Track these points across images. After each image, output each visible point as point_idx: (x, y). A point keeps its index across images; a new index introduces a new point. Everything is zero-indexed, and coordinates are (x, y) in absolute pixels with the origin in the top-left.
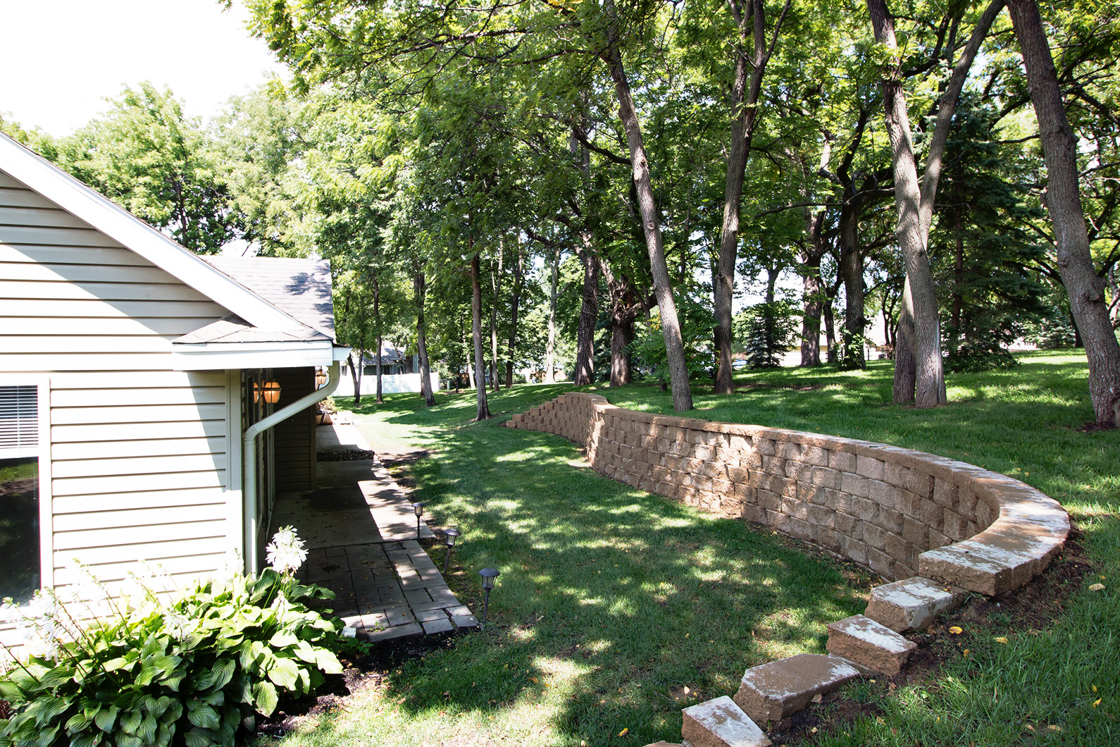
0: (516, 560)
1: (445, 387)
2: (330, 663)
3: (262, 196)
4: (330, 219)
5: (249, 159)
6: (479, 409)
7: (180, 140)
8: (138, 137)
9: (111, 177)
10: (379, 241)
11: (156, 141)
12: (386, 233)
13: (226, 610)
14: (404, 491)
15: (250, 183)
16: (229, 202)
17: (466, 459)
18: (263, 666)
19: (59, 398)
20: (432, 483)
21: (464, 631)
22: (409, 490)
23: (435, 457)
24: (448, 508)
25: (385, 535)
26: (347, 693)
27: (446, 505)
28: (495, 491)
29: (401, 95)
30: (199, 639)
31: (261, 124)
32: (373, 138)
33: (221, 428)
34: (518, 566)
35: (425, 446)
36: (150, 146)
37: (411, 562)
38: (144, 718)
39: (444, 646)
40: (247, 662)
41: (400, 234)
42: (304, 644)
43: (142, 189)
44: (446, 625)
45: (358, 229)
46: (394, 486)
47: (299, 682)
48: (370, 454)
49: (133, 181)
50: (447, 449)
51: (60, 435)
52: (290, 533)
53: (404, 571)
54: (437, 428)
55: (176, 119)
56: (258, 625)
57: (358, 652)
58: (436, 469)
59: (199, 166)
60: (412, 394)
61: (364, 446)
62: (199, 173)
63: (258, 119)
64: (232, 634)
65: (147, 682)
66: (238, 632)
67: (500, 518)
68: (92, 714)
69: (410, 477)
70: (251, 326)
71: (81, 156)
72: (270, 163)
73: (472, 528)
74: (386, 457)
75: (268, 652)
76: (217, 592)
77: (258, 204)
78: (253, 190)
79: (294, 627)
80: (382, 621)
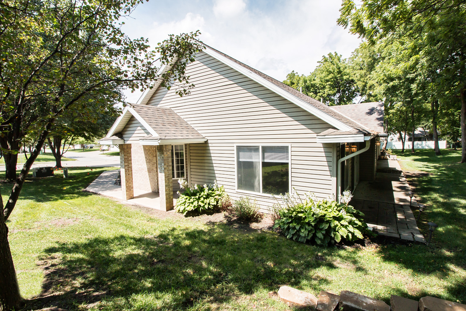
0: (456, 225)
1: (450, 147)
2: (359, 235)
3: (365, 81)
4: (389, 85)
5: (361, 69)
6: (463, 158)
7: (339, 68)
8: (327, 71)
9: (320, 84)
10: (410, 90)
11: (332, 71)
12: (414, 86)
13: (330, 210)
14: (411, 187)
15: (361, 77)
16: (355, 85)
17: (447, 179)
18: (337, 228)
19: (293, 149)
20: (425, 187)
21: (418, 243)
22: (413, 188)
23: (431, 176)
24: (429, 197)
25: (396, 201)
26: (365, 246)
27: (429, 196)
28: (458, 195)
29: (420, 30)
30: (320, 215)
31: (366, 55)
32: (406, 51)
33: (331, 159)
34: (457, 227)
35: (428, 171)
36: (330, 72)
37: (404, 213)
38: (306, 230)
39: (407, 245)
40: (332, 225)
41: (420, 85)
42: (350, 226)
43: (328, 86)
44: (410, 238)
45: (401, 86)
46: (407, 185)
47: (348, 236)
48: (400, 172)
49: (326, 84)
50: (439, 174)
51: (293, 158)
52: (348, 192)
53: (399, 216)
54: (437, 165)
55: (338, 62)
56: (337, 216)
57: (372, 235)
58: (430, 181)
59: (345, 75)
60: (431, 149)
61: (399, 168)
62: (345, 77)
63: (365, 54)
64: (329, 216)
65: (307, 222)
66: (331, 216)
67: (455, 206)
68: (295, 225)
69: (417, 183)
70: (339, 130)
71: (312, 80)
72: (369, 68)
73: (438, 207)
74: (407, 174)
75: (339, 225)
76: (328, 204)
77: (364, 84)
78: (362, 79)
79: (348, 220)
80: (384, 229)
